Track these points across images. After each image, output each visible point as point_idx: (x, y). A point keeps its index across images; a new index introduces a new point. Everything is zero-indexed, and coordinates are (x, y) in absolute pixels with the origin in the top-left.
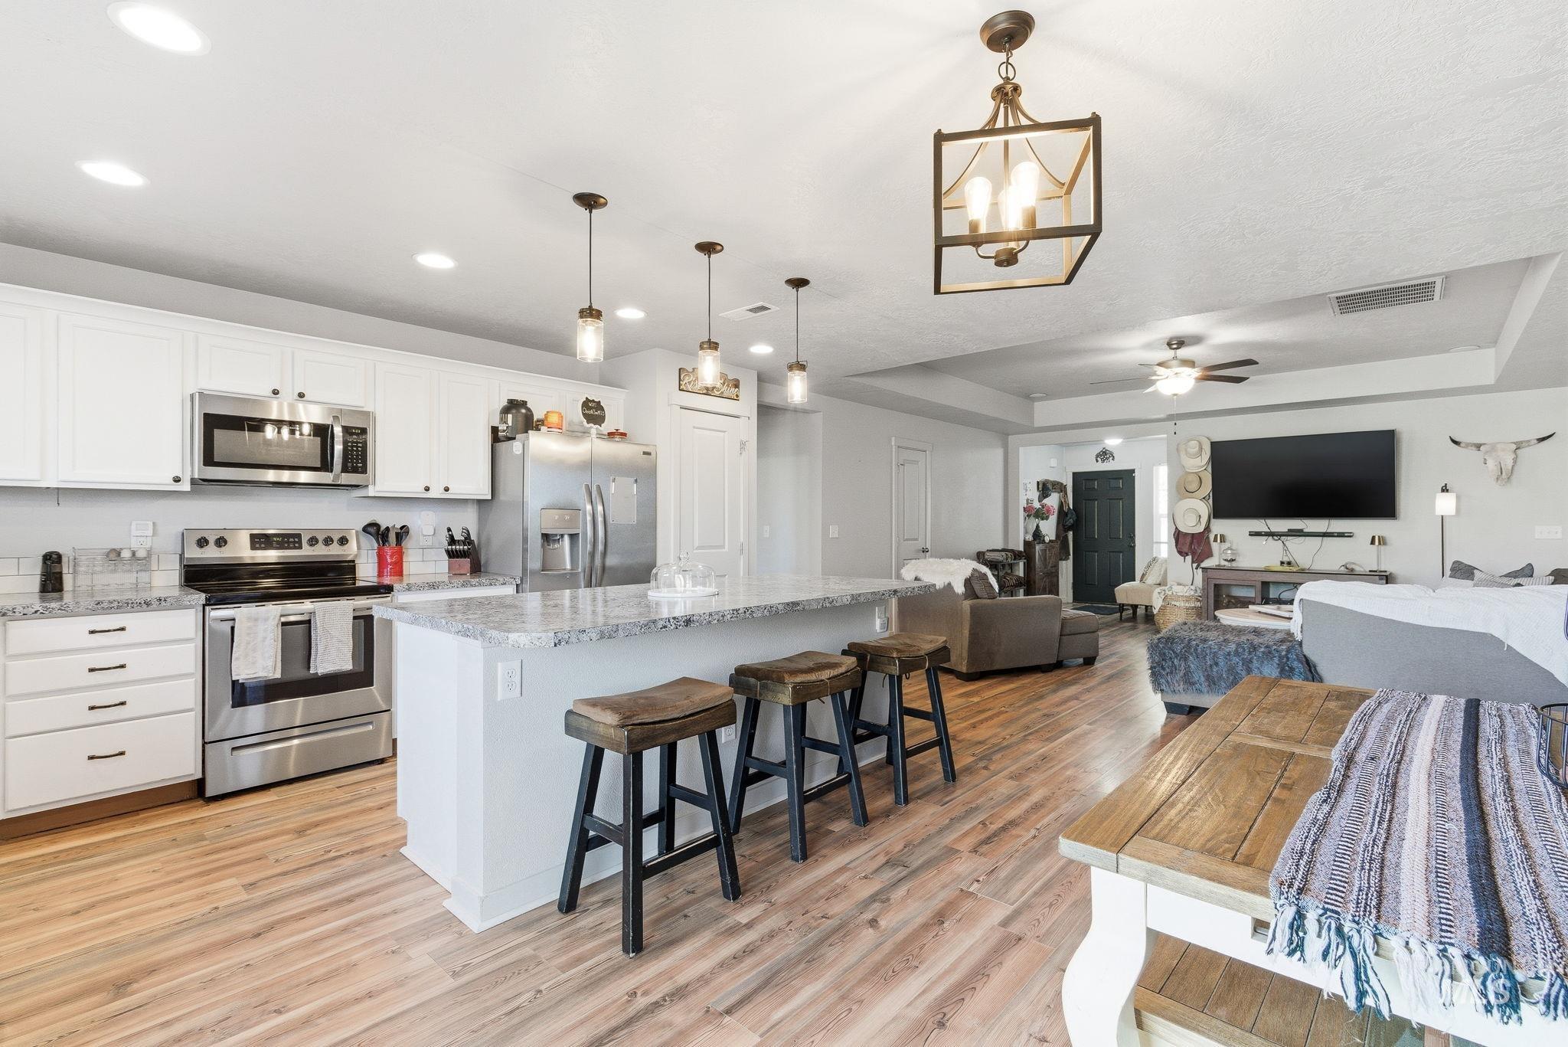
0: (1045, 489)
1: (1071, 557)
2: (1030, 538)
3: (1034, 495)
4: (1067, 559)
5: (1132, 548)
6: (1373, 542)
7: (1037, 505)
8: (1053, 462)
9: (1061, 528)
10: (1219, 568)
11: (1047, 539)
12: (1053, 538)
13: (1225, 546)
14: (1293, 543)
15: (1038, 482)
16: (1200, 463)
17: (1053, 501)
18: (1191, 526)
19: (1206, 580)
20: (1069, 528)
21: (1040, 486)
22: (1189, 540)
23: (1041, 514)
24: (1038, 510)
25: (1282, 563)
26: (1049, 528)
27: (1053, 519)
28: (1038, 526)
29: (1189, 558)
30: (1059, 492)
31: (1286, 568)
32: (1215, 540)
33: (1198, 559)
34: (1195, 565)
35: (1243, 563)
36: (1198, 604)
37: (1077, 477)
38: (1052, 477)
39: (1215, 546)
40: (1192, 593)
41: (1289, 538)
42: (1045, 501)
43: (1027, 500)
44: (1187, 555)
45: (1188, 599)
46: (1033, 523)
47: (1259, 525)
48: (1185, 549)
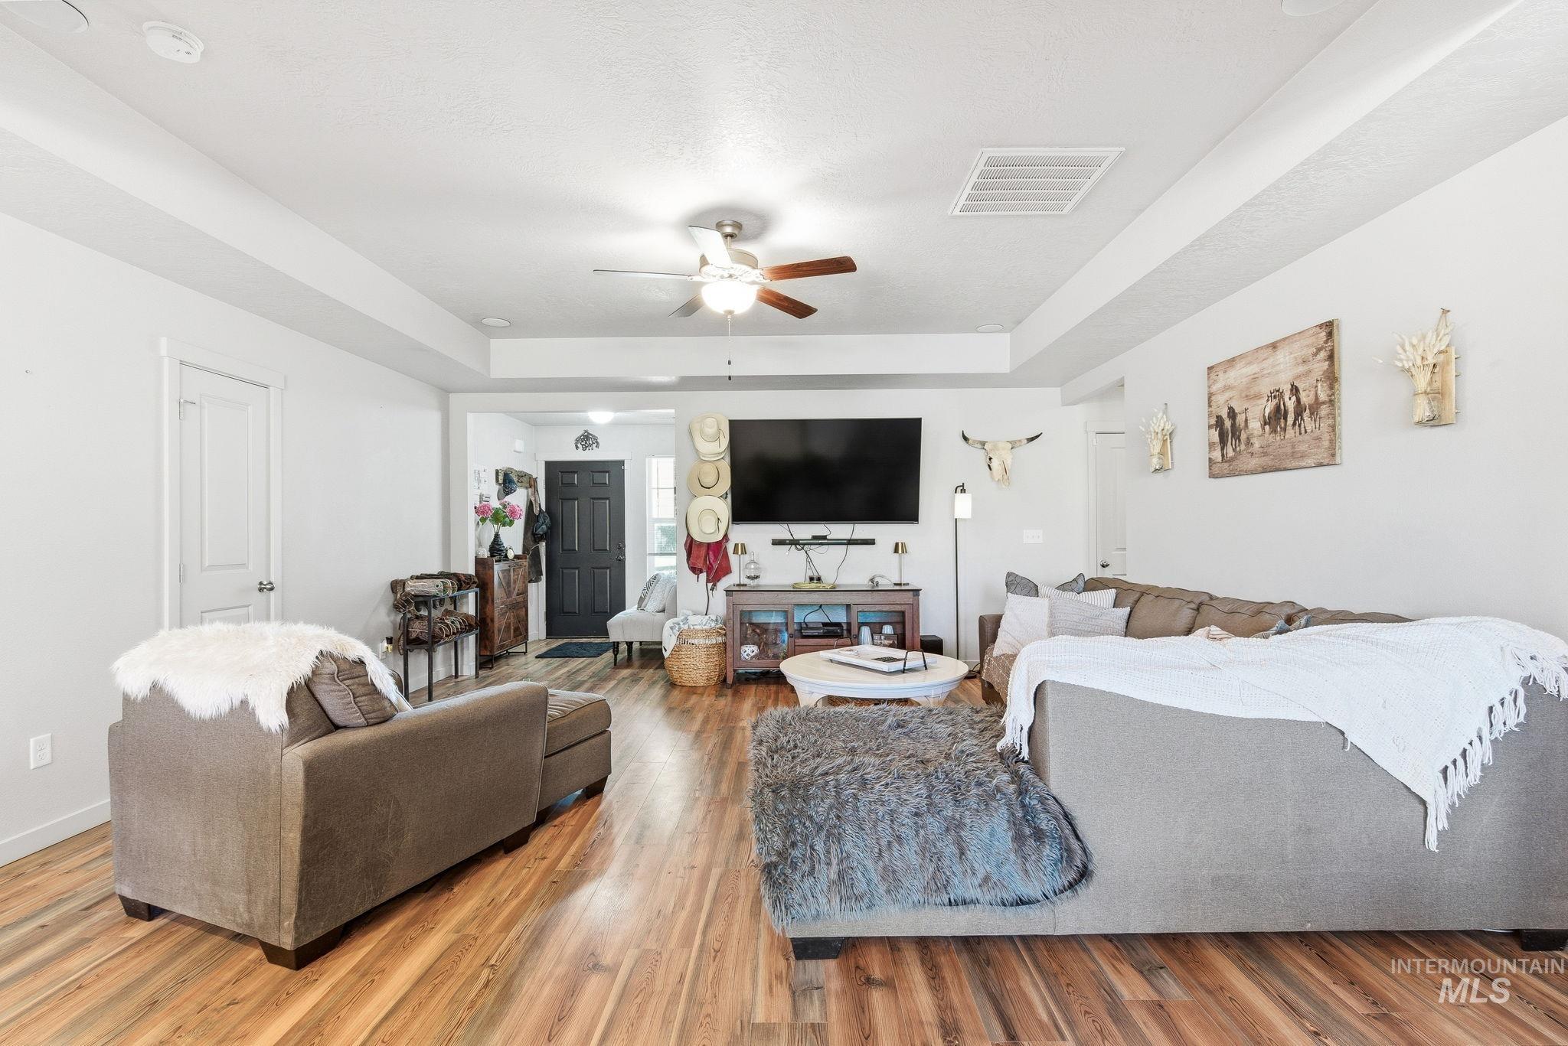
0: (507, 482)
1: (544, 577)
2: (485, 553)
3: (492, 489)
4: (537, 580)
5: (622, 563)
6: (896, 551)
7: (495, 504)
8: (519, 445)
9: (529, 534)
10: (741, 589)
11: (511, 555)
12: (520, 552)
13: (746, 558)
14: (817, 553)
15: (497, 472)
16: (716, 447)
17: (519, 499)
18: (707, 532)
19: (732, 606)
20: (541, 538)
21: (501, 478)
22: (703, 552)
23: (501, 518)
24: (497, 510)
25: (811, 579)
26: (513, 538)
27: (519, 524)
28: (497, 536)
29: (703, 576)
30: (527, 488)
31: (814, 586)
32: (735, 552)
33: (715, 577)
34: (710, 585)
35: (767, 580)
36: (720, 639)
37: (550, 466)
38: (518, 467)
39: (733, 559)
40: (713, 624)
41: (812, 547)
42: (508, 499)
43: (481, 496)
44: (701, 572)
45: (708, 633)
46: (489, 530)
47: (780, 531)
48: (700, 565)
